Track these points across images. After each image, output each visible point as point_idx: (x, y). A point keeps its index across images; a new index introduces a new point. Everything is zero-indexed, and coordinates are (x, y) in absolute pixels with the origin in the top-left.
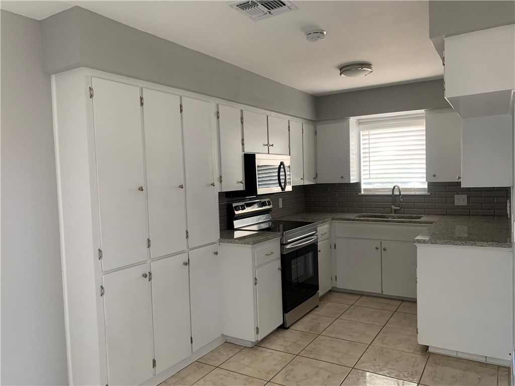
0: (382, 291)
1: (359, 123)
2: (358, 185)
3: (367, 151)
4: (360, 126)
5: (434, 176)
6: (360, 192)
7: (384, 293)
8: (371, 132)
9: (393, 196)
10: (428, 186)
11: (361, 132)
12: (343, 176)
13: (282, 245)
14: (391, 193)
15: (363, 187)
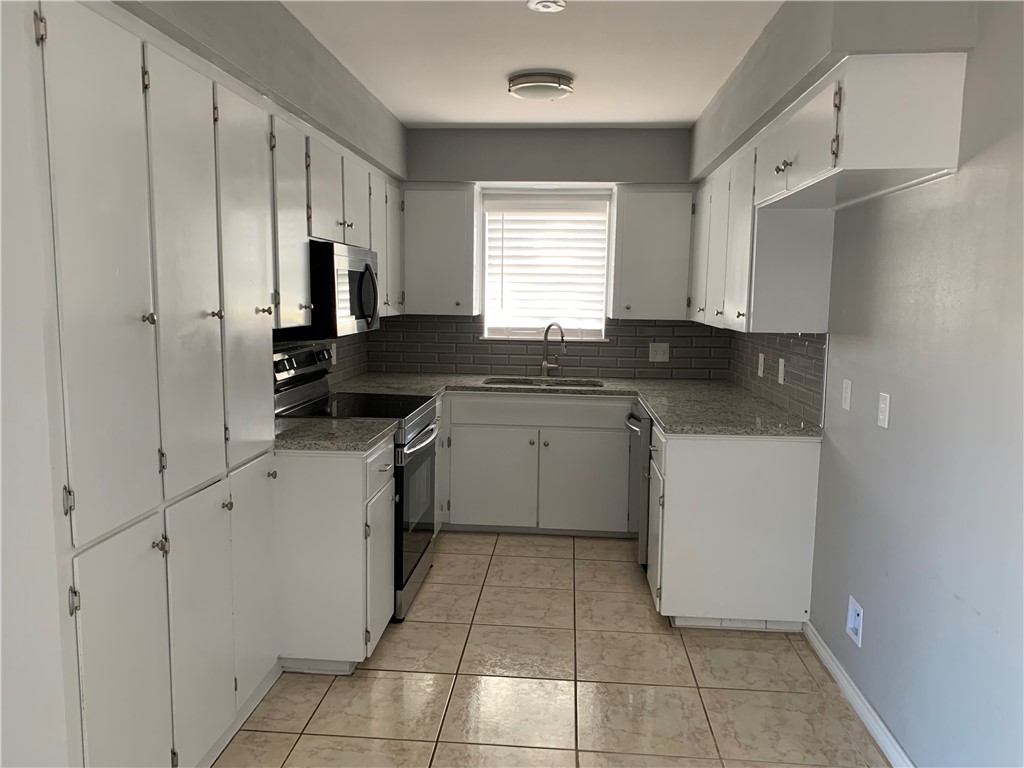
0: (538, 523)
1: (485, 196)
2: (479, 320)
3: (498, 253)
4: (486, 202)
5: (628, 308)
6: (482, 333)
7: (541, 526)
8: (508, 216)
9: (546, 343)
10: (606, 325)
11: (487, 214)
12: (460, 302)
13: (398, 446)
14: (542, 338)
15: (489, 323)
